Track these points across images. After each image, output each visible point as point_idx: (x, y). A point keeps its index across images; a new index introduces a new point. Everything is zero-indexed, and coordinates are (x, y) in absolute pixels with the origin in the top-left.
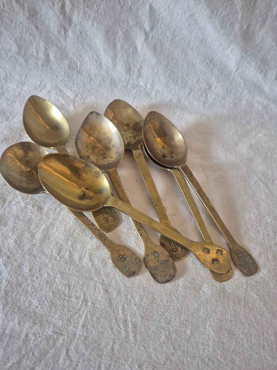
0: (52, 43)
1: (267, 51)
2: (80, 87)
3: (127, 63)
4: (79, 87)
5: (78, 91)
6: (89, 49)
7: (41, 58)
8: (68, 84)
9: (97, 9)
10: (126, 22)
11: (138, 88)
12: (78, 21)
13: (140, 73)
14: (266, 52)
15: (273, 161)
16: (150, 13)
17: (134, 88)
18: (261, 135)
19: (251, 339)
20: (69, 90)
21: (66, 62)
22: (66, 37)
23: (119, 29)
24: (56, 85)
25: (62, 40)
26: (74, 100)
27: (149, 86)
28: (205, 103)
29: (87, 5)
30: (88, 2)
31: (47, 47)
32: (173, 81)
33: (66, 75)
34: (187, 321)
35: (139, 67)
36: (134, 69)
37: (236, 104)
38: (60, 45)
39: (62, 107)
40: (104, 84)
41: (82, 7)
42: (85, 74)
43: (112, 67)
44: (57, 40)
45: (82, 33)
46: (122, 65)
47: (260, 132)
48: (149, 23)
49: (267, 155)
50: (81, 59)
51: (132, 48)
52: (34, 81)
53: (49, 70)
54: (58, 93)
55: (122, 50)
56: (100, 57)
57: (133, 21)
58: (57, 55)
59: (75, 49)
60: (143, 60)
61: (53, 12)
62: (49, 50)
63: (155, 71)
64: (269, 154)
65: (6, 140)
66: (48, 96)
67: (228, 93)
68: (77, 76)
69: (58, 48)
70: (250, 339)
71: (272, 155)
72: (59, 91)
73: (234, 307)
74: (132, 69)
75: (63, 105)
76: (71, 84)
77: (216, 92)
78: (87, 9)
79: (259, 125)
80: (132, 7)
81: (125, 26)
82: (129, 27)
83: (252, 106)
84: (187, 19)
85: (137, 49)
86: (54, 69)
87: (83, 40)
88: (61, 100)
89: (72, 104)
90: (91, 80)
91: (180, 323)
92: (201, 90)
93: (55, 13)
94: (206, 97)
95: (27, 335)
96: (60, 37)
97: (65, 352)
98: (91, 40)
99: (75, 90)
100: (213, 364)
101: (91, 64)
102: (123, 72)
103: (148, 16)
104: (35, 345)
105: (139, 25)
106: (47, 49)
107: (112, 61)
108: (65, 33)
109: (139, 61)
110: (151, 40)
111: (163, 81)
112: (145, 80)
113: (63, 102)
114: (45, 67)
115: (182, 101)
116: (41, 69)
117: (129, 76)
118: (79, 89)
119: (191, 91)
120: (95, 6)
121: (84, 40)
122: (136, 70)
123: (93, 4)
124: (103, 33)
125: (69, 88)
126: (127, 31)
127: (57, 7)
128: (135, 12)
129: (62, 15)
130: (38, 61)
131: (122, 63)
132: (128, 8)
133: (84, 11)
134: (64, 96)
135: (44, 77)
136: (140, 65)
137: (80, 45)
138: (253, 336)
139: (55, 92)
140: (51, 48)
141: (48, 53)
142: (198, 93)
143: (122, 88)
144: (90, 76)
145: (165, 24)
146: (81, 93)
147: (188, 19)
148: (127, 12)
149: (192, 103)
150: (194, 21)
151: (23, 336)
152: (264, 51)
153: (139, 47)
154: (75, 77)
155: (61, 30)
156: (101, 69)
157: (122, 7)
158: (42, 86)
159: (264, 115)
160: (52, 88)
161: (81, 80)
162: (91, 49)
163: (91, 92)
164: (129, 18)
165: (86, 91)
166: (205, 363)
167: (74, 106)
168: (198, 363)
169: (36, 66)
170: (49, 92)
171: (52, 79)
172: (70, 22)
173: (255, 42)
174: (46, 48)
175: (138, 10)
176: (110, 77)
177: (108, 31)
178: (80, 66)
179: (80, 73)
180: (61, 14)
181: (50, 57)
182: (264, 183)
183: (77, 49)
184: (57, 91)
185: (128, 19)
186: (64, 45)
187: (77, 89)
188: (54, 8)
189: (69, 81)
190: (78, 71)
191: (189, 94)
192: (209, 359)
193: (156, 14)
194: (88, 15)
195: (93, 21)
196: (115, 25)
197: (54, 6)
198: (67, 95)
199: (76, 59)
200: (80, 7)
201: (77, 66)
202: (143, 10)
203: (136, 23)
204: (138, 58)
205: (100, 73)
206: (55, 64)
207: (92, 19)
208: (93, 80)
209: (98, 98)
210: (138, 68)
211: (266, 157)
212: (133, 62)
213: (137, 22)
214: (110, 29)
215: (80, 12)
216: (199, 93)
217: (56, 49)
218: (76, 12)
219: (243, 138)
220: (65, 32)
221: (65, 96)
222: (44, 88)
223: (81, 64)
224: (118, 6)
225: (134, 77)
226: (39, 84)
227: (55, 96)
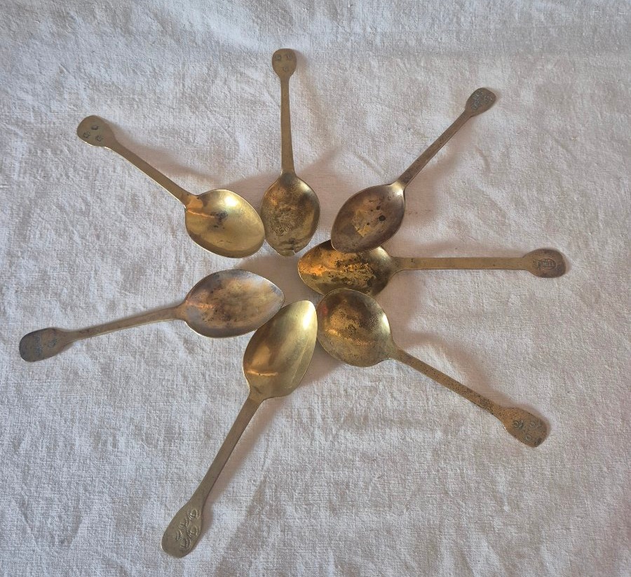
8: (250, 60)
11: (352, 38)
13: (351, 14)
15: (572, 107)
17: (347, 40)
18: (549, 67)
20: (253, 70)
24: (232, 67)
26: (266, 84)
27: (369, 30)
28: (458, 33)
32: (404, 13)
35: (349, 6)
36: (342, 10)
37: (505, 22)
39: (253, 99)
47: (548, 61)
49: (563, 99)
52: (198, 69)
54: (239, 79)
63: (375, 4)
64: (565, 97)
66: (226, 88)
67: (490, 8)
71: (570, 97)
72: (239, 76)
74: (339, 11)
75: (254, 96)
76: (254, 60)
77: (471, 10)
79: (545, 48)
83: (530, 18)
88: (246, 88)
89: (265, 90)
92: (448, 14)
94: (458, 23)
99: (262, 67)
102: (327, 20)
107: (307, 9)
111: (389, 16)
112: (361, 22)
113: (252, 91)
115: (424, 41)
117: (336, 24)
119: (433, 20)
122: (345, 11)
125: (253, 67)
131: (322, 7)
134: (249, 81)
135: (211, 58)
139: (234, 78)
141: (208, 23)
142: (444, 21)
143: (330, 45)
149: (439, 40)
156: (292, 25)
158: (212, 73)
159: (550, 29)
160: (228, 73)
167: (269, 92)
169: (194, 45)
170: (226, 80)
171: (223, 59)
182: (563, 146)
191: (433, 24)
198: (253, 77)
210: (348, 8)
211: (561, 103)
216: (447, 20)
219: (525, 78)
222: (216, 77)
225: (344, 22)
226: (207, 72)
227: (237, 86)
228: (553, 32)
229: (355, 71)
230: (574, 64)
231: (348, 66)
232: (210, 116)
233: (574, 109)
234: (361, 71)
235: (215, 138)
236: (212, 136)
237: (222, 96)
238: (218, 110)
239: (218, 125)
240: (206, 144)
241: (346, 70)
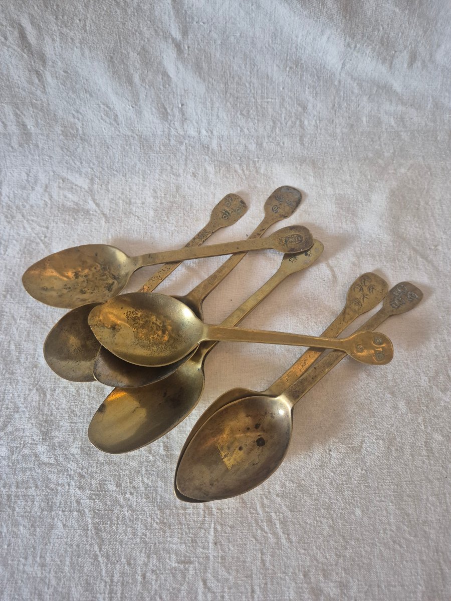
0: (23, 104)
1: (388, 24)
2: (94, 164)
3: (158, 104)
4: (91, 165)
5: (93, 172)
6: (88, 96)
7: (14, 133)
8: (73, 164)
9: (82, 25)
10: (137, 33)
11: (187, 141)
12: (55, 55)
13: (183, 115)
14: (385, 26)
15: (430, 213)
16: (174, 8)
17: (181, 143)
18: (403, 170)
19: (445, 499)
20: (77, 175)
21: (58, 129)
22: (44, 86)
23: (130, 50)
24: (54, 172)
25: (39, 93)
26: (91, 191)
27: (204, 132)
28: (302, 138)
29: (63, 22)
30: (63, 16)
31: (19, 113)
32: (241, 114)
33: (65, 151)
34: (353, 497)
35: (180, 106)
36: (172, 110)
37: (352, 126)
38: (39, 103)
39: (76, 207)
40: (131, 148)
41: (55, 28)
42: (95, 140)
43: (135, 116)
44: (31, 96)
45: (69, 72)
46: (151, 109)
47: (400, 165)
48: (177, 25)
49: (419, 205)
50: (80, 116)
51: (161, 76)
52: (16, 175)
53: (34, 151)
54: (61, 185)
55: (144, 85)
56: (111, 106)
57: (149, 28)
58: (39, 121)
59: (65, 103)
60: (183, 91)
61: (8, 50)
62: (23, 116)
63: (209, 104)
64: (422, 203)
65: (8, 291)
66: (47, 195)
67: (335, 111)
68: (83, 148)
69: (37, 108)
70: (443, 500)
71: (427, 203)
73: (413, 462)
74: (169, 111)
75: (77, 204)
76: (78, 163)
77: (315, 113)
78: (65, 30)
79: (397, 153)
80: (141, 5)
81: (138, 42)
82: (144, 41)
83: (379, 123)
84: (240, 4)
85: (168, 76)
86: (40, 146)
87: (74, 84)
88: (69, 195)
89: (90, 198)
90: (108, 148)
91: (345, 503)
92: (290, 117)
93: (13, 51)
94: (302, 126)
95: (144, 576)
96: (34, 89)
97: (201, 584)
98: (86, 80)
99: (87, 172)
100: (401, 546)
101: (98, 119)
102: (156, 121)
103: (172, 13)
104: (160, 586)
105: (161, 33)
106: (20, 116)
107: (133, 107)
108: (39, 81)
109: (177, 95)
110: (188, 54)
111: (225, 118)
112: (195, 124)
113: (75, 199)
114: (26, 146)
115: (265, 144)
116: (20, 152)
117: (167, 125)
118: (92, 169)
119: (274, 123)
120: (78, 21)
121: (76, 83)
122: (176, 111)
123: (72, 18)
124: (104, 63)
125: (77, 172)
126: (143, 48)
127: (13, 38)
128: (148, 13)
129: (25, 51)
130: (10, 140)
131: (149, 106)
132: (134, 8)
133: (61, 33)
134: (72, 188)
135: (30, 163)
136: (181, 100)
137: (71, 93)
138: (448, 495)
139: (56, 185)
140: (24, 112)
141: (23, 122)
142: (286, 124)
143: (162, 148)
144: (103, 142)
145: (205, 20)
146: (98, 174)
147: (243, 4)
148: (134, 15)
149: (281, 144)
150: (255, 5)
151: (139, 578)
152: (382, 25)
153: (172, 72)
154: (80, 150)
155: (33, 77)
156: (118, 124)
157: (124, 10)
158: (31, 179)
159: (402, 133)
160: (49, 179)
161: (90, 151)
162: (91, 95)
163: (114, 168)
164: (141, 25)
165: (106, 169)
166: (390, 548)
167: (94, 200)
168: (380, 550)
169: (10, 148)
170: (46, 187)
171: (44, 164)
172: (43, 59)
173: (365, 16)
174: (16, 115)
175: (152, 8)
176: (137, 135)
177: (112, 58)
178: (82, 128)
179: (86, 140)
180: (23, 50)
181: (29, 127)
182: (422, 256)
183: (68, 102)
184: (59, 182)
185: (139, 27)
186: (45, 100)
187: (90, 169)
188: (8, 43)
189: (73, 160)
190: (81, 139)
191: (273, 128)
192: (394, 542)
193: (186, 7)
194: (69, 39)
195: (81, 48)
196: (120, 43)
197: (6, 39)
198: (77, 183)
199: (72, 120)
200: (51, 30)
201: (77, 130)
202: (162, 5)
203: (156, 31)
204: (175, 91)
205: (119, 132)
206: (40, 136)
207: (78, 45)
208: (110, 147)
209: (127, 176)
210: (178, 107)
211: (417, 209)
212: (168, 98)
213: (156, 29)
214: (114, 54)
215: (55, 37)
216: (290, 123)
217: (33, 112)
218: (47, 39)
219: (376, 182)
220: (40, 78)
221: (74, 187)
222: (36, 182)
223: (83, 124)
224: (117, 9)
225: (176, 123)
226: (26, 178)
227: (59, 192)
228: (404, 136)
229: (189, 177)
230: (430, 169)
231: (181, 172)
232: (26, 225)
233: (433, 215)
234: (195, 176)
235: (28, 250)
236: (25, 247)
237: (42, 203)
238: (35, 219)
239: (33, 235)
240: (17, 256)
241: (179, 175)
